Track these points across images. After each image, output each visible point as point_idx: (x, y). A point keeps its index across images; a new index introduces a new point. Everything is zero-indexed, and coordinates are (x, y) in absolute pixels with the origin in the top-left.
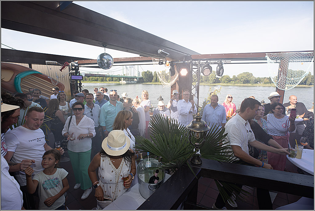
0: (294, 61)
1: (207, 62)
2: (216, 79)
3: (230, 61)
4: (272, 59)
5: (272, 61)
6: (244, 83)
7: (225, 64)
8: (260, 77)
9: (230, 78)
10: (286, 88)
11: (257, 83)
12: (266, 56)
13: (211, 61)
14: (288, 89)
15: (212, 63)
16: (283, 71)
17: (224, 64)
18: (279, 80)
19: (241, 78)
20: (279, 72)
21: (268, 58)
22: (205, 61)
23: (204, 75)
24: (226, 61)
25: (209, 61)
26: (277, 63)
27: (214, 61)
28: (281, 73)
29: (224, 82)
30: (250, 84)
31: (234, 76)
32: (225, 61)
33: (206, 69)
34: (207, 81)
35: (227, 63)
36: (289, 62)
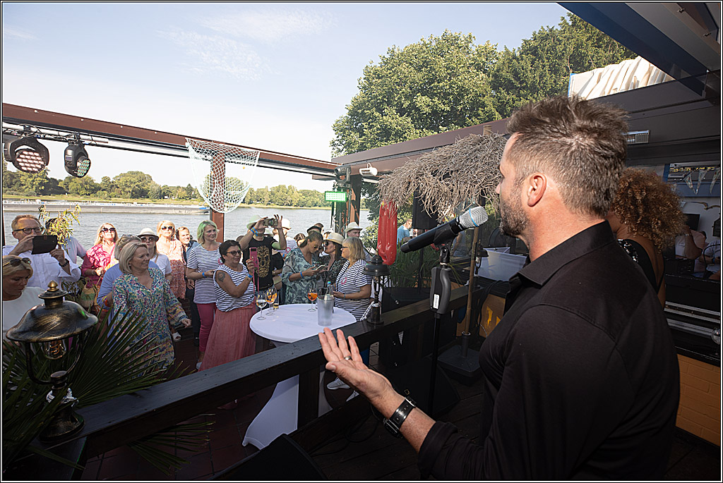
0: (233, 160)
1: (27, 130)
2: (46, 181)
3: (107, 140)
4: (198, 152)
5: (198, 155)
6: (133, 197)
7: (93, 145)
8: (169, 186)
9: (95, 182)
10: (226, 209)
11: (164, 198)
12: (187, 144)
13: (42, 131)
14: (229, 211)
15: (47, 136)
16: (218, 176)
17: (89, 144)
18: (213, 194)
19: (126, 185)
20: (212, 178)
21: (190, 148)
22: (21, 128)
23: (20, 168)
24: (94, 138)
25: (34, 129)
26: (207, 160)
27: (56, 133)
28: (216, 181)
29: (79, 194)
30: (147, 200)
31: (106, 179)
32: (90, 137)
33: (26, 153)
34: (15, 187)
35: (98, 143)
36: (225, 161)
